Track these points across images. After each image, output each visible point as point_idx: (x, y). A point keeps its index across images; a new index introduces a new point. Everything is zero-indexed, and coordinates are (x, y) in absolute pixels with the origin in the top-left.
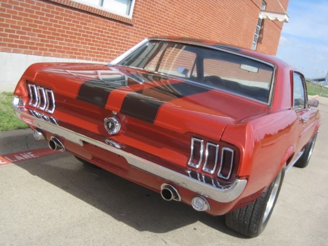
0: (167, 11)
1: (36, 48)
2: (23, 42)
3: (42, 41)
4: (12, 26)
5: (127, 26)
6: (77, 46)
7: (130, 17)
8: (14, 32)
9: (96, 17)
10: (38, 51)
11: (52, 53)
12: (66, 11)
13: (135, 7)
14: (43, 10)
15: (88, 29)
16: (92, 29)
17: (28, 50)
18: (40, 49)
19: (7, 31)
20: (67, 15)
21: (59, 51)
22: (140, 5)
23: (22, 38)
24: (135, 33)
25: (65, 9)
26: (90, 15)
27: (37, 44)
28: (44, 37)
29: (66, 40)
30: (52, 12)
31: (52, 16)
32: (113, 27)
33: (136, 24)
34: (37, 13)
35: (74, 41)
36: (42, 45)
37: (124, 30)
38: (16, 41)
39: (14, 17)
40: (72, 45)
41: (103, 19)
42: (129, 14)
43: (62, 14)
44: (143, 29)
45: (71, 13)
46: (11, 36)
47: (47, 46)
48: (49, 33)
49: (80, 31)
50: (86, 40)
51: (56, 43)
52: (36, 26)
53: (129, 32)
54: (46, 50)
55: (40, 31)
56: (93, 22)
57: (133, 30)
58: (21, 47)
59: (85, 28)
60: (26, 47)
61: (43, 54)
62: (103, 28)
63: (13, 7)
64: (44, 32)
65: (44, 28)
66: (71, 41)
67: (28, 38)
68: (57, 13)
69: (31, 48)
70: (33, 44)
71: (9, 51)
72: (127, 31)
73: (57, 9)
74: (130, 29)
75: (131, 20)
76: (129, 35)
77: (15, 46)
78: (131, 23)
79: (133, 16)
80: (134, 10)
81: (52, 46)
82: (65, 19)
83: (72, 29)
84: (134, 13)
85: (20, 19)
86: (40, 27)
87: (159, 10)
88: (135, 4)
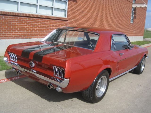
0: (83, 12)
1: (26, 36)
2: (20, 34)
3: (28, 33)
4: (15, 29)
5: (65, 21)
6: (43, 33)
7: (66, 17)
8: (16, 31)
9: (50, 20)
10: (27, 37)
11: (33, 37)
12: (37, 19)
13: (68, 13)
14: (27, 20)
15: (47, 25)
16: (49, 25)
17: (23, 37)
18: (28, 36)
19: (13, 31)
20: (37, 21)
21: (36, 36)
22: (70, 12)
23: (19, 33)
24: (69, 24)
25: (36, 19)
26: (47, 19)
27: (26, 34)
28: (29, 31)
29: (38, 31)
30: (31, 21)
31: (31, 22)
32: (58, 23)
33: (69, 20)
34: (24, 22)
35: (42, 31)
36: (28, 34)
37: (64, 23)
38: (17, 34)
39: (15, 25)
40: (41, 33)
41: (53, 20)
42: (65, 16)
43: (35, 21)
44: (73, 21)
45: (39, 20)
46: (15, 33)
47: (30, 34)
48: (31, 29)
49: (44, 26)
50: (47, 30)
51: (34, 32)
52: (25, 27)
53: (67, 23)
54: (30, 36)
55: (27, 29)
56: (49, 22)
57: (68, 22)
58: (19, 36)
59: (46, 25)
60: (21, 36)
61: (29, 38)
62: (54, 24)
63: (14, 22)
64: (28, 29)
65: (28, 27)
66: (40, 31)
67: (22, 32)
68: (33, 21)
69: (23, 36)
70: (24, 34)
71: (15, 38)
72: (65, 23)
73: (32, 19)
74: (67, 22)
75: (66, 18)
76: (66, 25)
77: (17, 36)
78: (66, 20)
79: (67, 17)
80: (68, 14)
81: (32, 34)
82: (37, 23)
83: (40, 26)
84: (67, 15)
85: (18, 25)
86: (26, 27)
87: (79, 12)
88: (68, 11)
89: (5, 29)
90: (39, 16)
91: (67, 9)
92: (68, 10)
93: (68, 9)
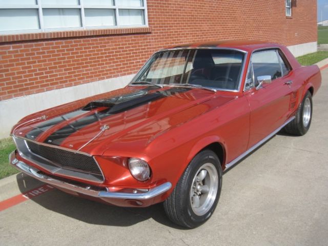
0: (182, 7)
1: (66, 81)
2: (53, 80)
3: (69, 73)
4: (39, 70)
5: (145, 35)
6: (102, 68)
7: (147, 26)
8: (42, 73)
9: (113, 37)
10: (68, 83)
11: (81, 81)
12: (84, 41)
13: (149, 15)
14: (63, 47)
15: (109, 49)
16: (113, 49)
18: (70, 81)
19: (36, 75)
20: (85, 45)
21: (87, 77)
22: (153, 12)
23: (51, 76)
24: (155, 39)
25: (82, 40)
26: (107, 37)
27: (66, 78)
28: (71, 69)
29: (91, 66)
30: (72, 46)
31: (73, 50)
32: (132, 40)
33: (154, 30)
34: (58, 51)
35: (99, 65)
36: (71, 77)
37: (144, 39)
38: (47, 81)
39: (39, 62)
40: (97, 69)
41: (120, 37)
42: (145, 24)
43: (80, 45)
44: (162, 33)
45: (89, 41)
46: (41, 78)
47: (75, 76)
48: (74, 65)
49: (102, 54)
50: (110, 60)
51: (83, 71)
53: (150, 39)
54: (75, 80)
55: (65, 66)
56: (112, 42)
57: (152, 36)
58: (52, 84)
59: (105, 50)
60: (57, 83)
61: (73, 84)
62: (122, 45)
63: (36, 54)
64: (69, 65)
65: (68, 62)
66: (96, 65)
67: (57, 75)
68: (76, 45)
69: (61, 82)
70: (62, 78)
71: (43, 91)
72: (147, 39)
73: (75, 42)
74: (149, 36)
75: (147, 29)
76: (150, 42)
77: (48, 85)
78: (148, 31)
79: (149, 24)
80: (149, 18)
81: (80, 75)
82: (85, 48)
83: (94, 55)
84: (149, 21)
85: (45, 61)
86: (64, 62)
87: (174, 10)
88: (148, 12)
89: (18, 73)
90: (88, 32)
91: (145, 7)
92: (148, 9)
93: (148, 6)
